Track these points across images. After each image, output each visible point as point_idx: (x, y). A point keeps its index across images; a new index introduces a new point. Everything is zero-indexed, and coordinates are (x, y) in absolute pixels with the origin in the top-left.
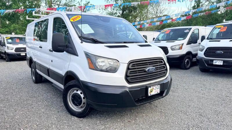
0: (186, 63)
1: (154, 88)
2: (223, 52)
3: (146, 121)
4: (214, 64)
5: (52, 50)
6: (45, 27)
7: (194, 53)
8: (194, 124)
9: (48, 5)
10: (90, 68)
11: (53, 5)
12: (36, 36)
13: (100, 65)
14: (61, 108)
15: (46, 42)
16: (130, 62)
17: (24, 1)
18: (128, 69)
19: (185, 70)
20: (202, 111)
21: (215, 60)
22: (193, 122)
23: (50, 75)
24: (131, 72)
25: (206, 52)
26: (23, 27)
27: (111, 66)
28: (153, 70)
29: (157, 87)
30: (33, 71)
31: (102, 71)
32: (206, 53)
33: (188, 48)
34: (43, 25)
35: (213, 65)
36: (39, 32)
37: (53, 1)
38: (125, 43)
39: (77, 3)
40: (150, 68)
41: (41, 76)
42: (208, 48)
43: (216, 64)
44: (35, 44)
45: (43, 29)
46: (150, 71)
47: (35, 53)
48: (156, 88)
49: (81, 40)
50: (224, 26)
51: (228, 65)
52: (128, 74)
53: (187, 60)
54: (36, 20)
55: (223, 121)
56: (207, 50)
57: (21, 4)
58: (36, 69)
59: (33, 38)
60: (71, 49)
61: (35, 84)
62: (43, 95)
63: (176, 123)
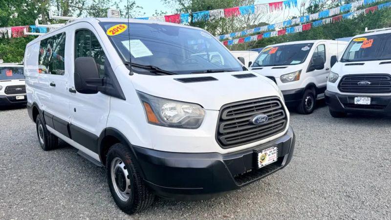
0: (306, 103)
1: (268, 152)
2: (369, 83)
3: (255, 214)
4: (355, 103)
5: (74, 89)
6: (59, 48)
7: (318, 85)
8: (341, 214)
9: (62, 8)
10: (150, 122)
11: (70, 9)
12: (43, 64)
13: (168, 115)
14: (97, 196)
15: (62, 74)
16: (223, 108)
17: (17, 3)
18: (221, 120)
19: (306, 115)
20: (349, 189)
21: (357, 96)
22: (338, 211)
23: (72, 136)
24: (225, 125)
25: (341, 83)
26: (18, 49)
27: (189, 117)
28: (264, 120)
29: (272, 150)
30: (40, 127)
31: (172, 126)
32: (341, 85)
33: (309, 77)
34: (55, 44)
35: (353, 105)
36: (48, 57)
37: (70, 1)
38: (209, 72)
39: (112, 4)
40: (259, 117)
41: (56, 138)
42: (344, 77)
43: (359, 103)
44: (41, 79)
45: (56, 51)
46: (260, 123)
47: (42, 96)
48: (271, 153)
49: (130, 69)
50: (369, 38)
51: (379, 104)
52: (222, 131)
53: (308, 97)
54: (43, 36)
55: (388, 205)
56: (344, 80)
57: (13, 9)
58: (45, 124)
59: (37, 67)
60: (110, 87)
61: (46, 152)
62: (60, 173)
63: (309, 214)
